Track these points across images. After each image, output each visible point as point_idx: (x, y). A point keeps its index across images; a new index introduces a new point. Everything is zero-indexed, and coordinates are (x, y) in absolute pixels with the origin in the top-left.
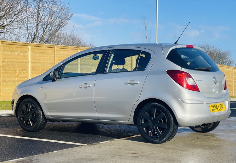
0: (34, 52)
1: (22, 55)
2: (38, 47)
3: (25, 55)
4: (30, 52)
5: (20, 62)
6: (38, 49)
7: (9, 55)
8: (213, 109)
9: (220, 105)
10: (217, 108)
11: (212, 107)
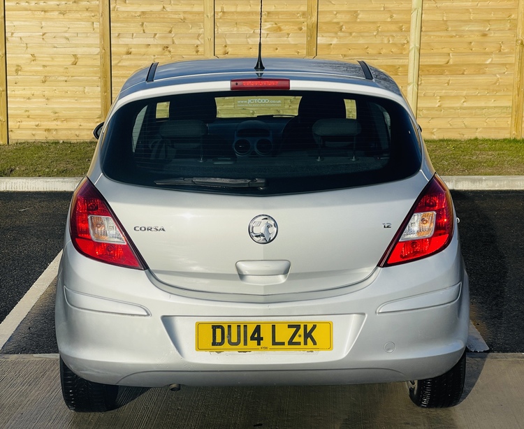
8: (219, 340)
9: (290, 326)
10: (252, 338)
11: (219, 331)
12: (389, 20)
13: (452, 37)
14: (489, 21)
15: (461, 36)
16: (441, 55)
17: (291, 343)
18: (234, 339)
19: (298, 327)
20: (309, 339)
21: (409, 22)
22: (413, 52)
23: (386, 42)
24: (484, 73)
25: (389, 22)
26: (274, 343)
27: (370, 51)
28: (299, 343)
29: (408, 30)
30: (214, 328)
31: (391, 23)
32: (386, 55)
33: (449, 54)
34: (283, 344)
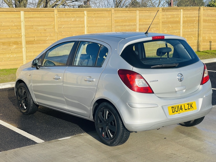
0: (90, 17)
1: (78, 20)
2: (94, 12)
3: (81, 20)
4: (85, 17)
5: (77, 27)
6: (94, 14)
7: (65, 21)
8: (174, 111)
9: (187, 104)
10: (181, 109)
11: (173, 108)
12: (14, 25)
13: (35, 31)
14: (46, 25)
15: (38, 31)
16: (32, 37)
17: (188, 109)
18: (177, 110)
19: (189, 104)
20: (192, 107)
21: (21, 26)
22: (23, 36)
23: (13, 33)
24: (46, 43)
25: (13, 26)
26: (185, 110)
27: (8, 36)
28: (190, 109)
29: (21, 29)
30: (172, 107)
31: (14, 26)
32: (13, 38)
33: (35, 37)
34: (187, 109)
